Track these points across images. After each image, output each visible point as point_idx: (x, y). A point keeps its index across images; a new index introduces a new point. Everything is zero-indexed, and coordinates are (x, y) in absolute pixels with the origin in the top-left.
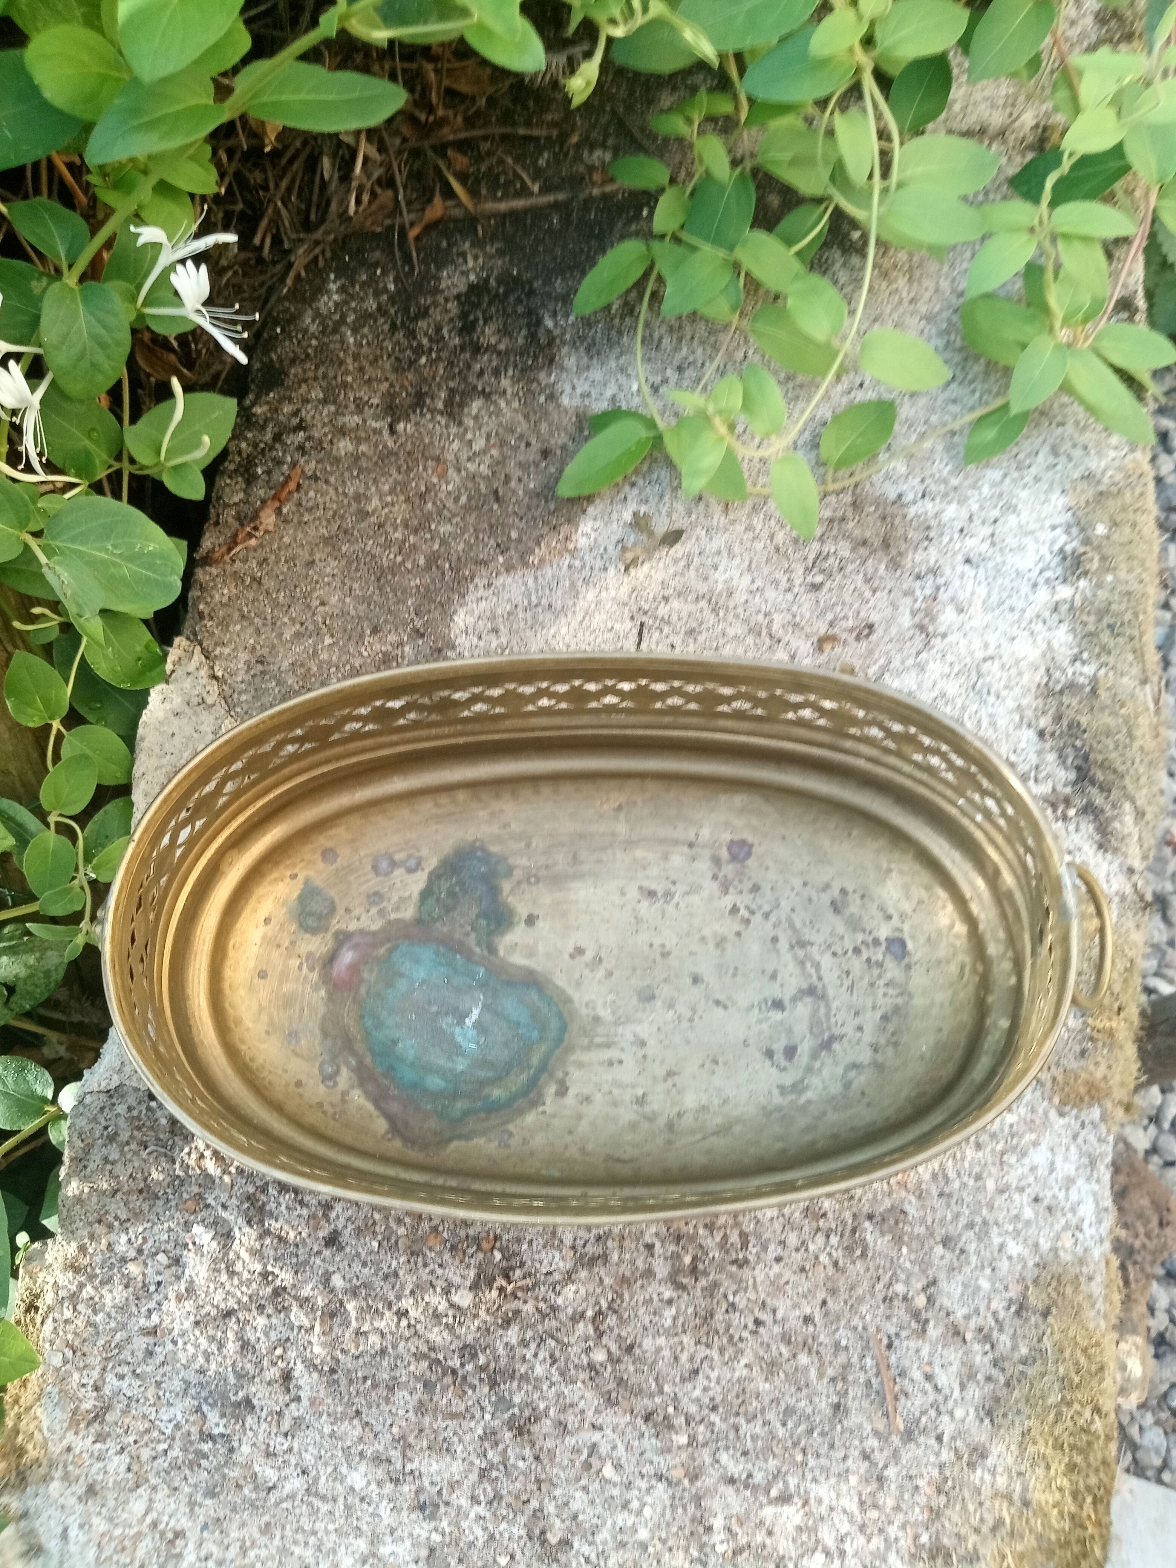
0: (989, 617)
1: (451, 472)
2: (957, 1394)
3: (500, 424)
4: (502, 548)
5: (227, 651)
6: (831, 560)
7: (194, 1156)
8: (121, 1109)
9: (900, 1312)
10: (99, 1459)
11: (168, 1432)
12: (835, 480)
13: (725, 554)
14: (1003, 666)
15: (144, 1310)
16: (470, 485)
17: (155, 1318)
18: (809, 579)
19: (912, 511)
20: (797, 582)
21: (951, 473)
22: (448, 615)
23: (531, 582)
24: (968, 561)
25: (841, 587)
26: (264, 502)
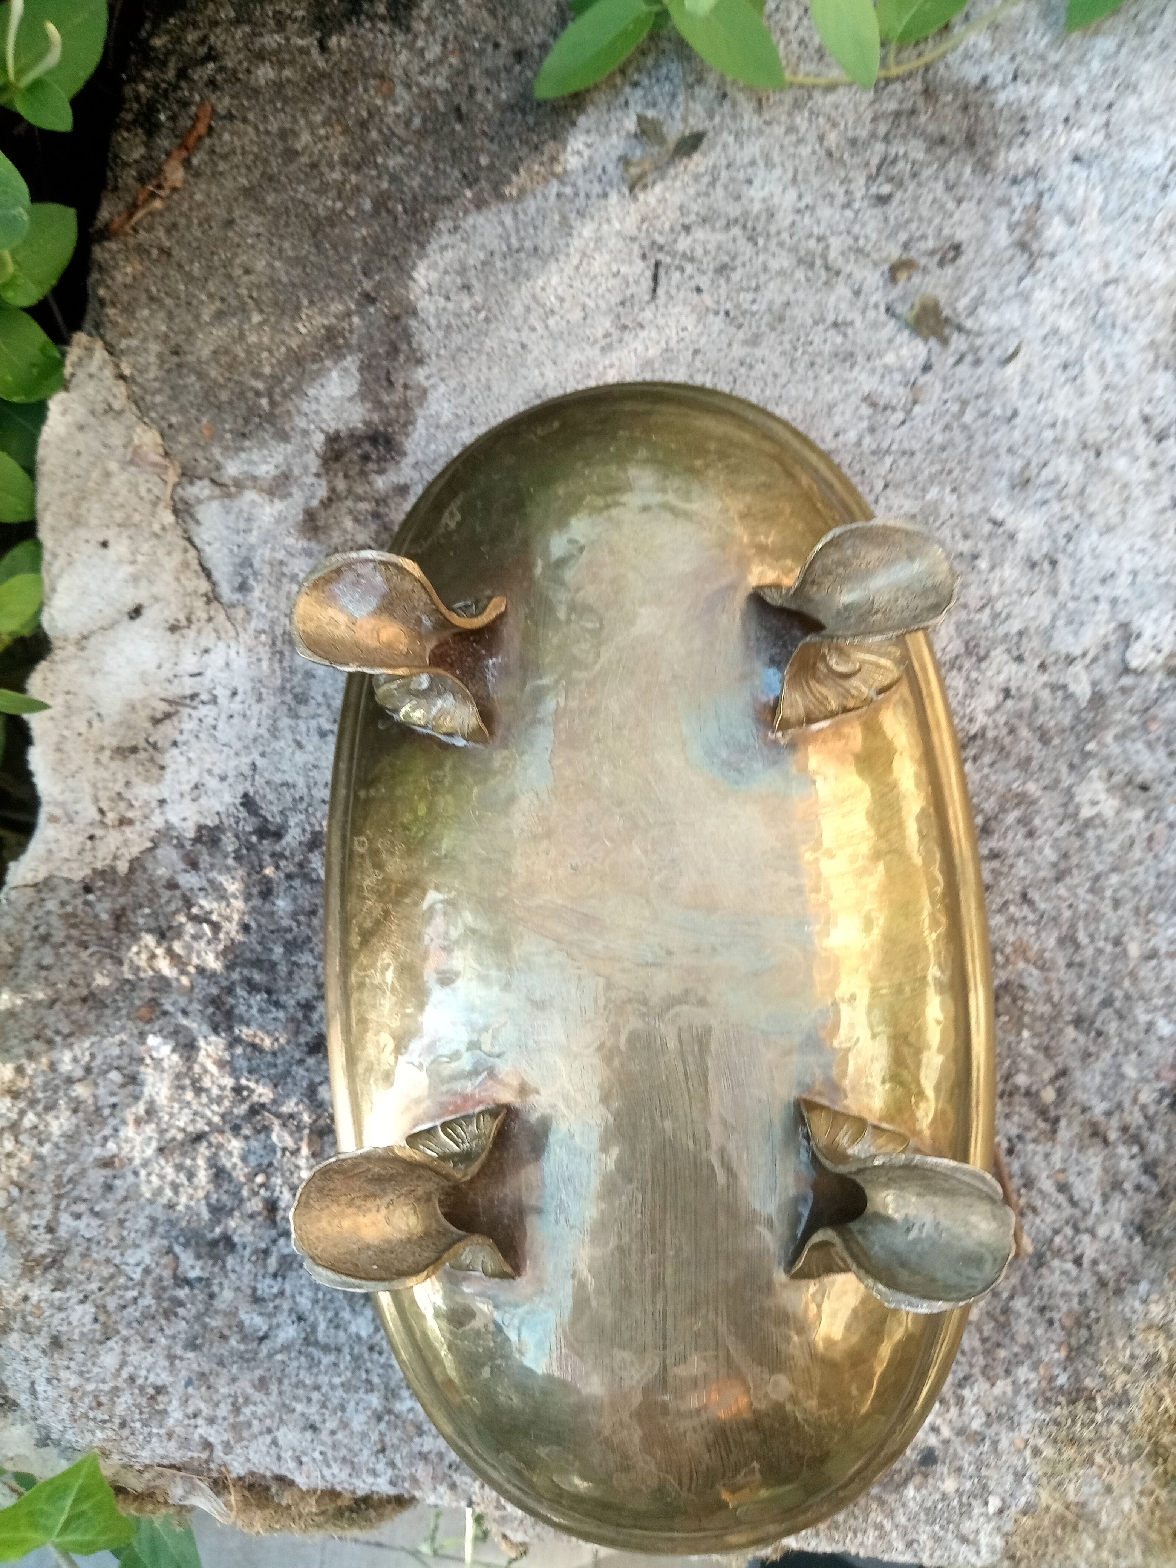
0: (1108, 230)
1: (400, 90)
2: (1097, 1208)
3: (460, 25)
4: (469, 180)
5: (134, 342)
6: (901, 164)
7: (144, 956)
8: (52, 905)
9: (1024, 1112)
10: (60, 1309)
11: (137, 1276)
12: (898, 63)
13: (761, 163)
14: (1129, 292)
15: (98, 1137)
16: (424, 103)
17: (111, 1146)
18: (874, 190)
19: (1001, 98)
20: (858, 195)
21: (1048, 46)
22: (405, 273)
23: (508, 220)
24: (1077, 159)
25: (916, 199)
26: (168, 154)
